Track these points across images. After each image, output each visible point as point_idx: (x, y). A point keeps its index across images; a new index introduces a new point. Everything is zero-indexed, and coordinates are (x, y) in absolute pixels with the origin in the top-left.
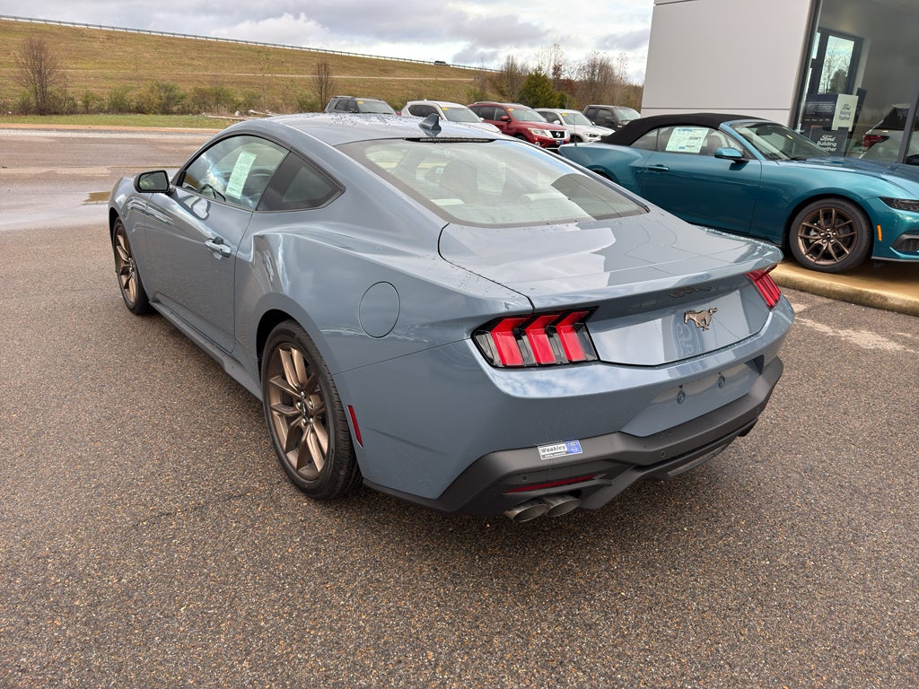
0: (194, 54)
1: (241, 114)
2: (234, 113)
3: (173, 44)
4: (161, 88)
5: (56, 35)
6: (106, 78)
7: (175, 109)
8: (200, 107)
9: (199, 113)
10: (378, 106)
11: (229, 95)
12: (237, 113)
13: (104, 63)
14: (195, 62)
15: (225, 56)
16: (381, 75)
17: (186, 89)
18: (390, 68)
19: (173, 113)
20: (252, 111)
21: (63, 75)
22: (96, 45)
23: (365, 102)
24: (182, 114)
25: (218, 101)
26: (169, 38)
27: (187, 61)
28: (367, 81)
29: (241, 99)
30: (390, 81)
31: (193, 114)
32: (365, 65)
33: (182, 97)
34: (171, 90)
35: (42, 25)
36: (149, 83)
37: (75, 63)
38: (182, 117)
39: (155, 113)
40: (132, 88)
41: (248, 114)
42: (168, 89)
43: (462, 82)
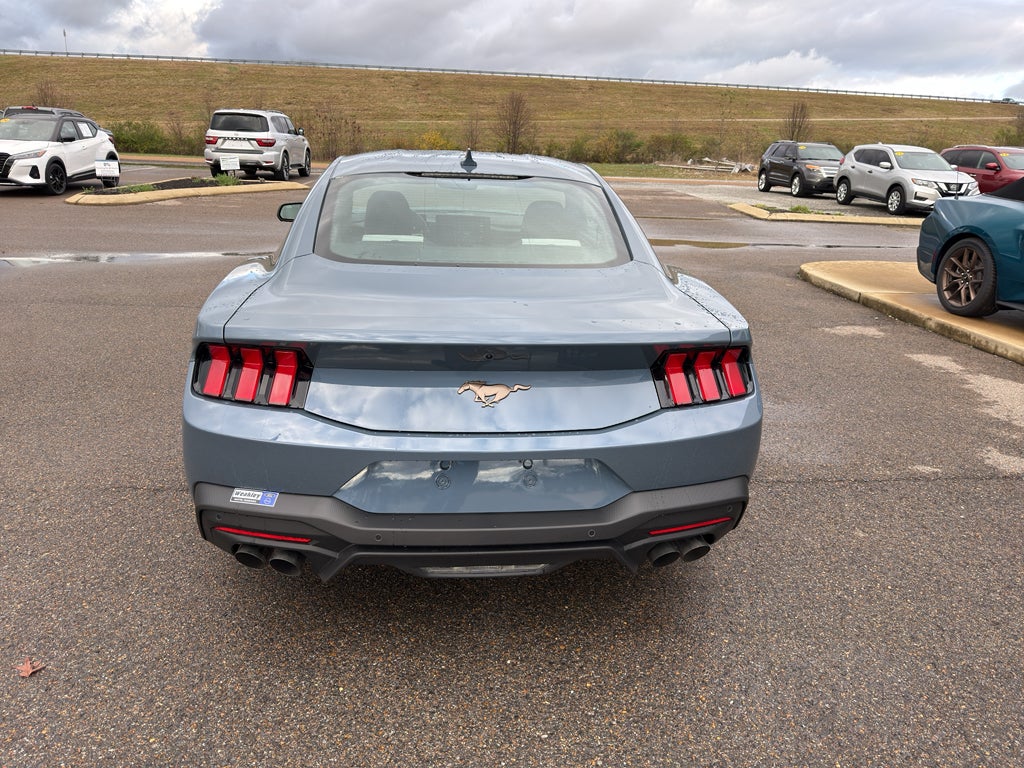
0: (669, 100)
1: (694, 163)
2: (686, 160)
3: (650, 91)
4: (619, 136)
5: (545, 87)
6: (575, 128)
7: (629, 157)
8: (654, 156)
9: (651, 161)
10: (824, 151)
11: (686, 142)
12: (689, 162)
13: (581, 113)
14: (668, 109)
15: (700, 101)
16: (882, 116)
17: (644, 136)
18: (897, 107)
19: (627, 162)
20: (707, 159)
21: (534, 126)
22: (578, 96)
23: (807, 147)
24: (635, 162)
25: (673, 149)
26: (648, 85)
27: (659, 109)
28: (859, 123)
29: (699, 146)
30: (890, 122)
31: (646, 163)
32: (865, 104)
33: (638, 146)
34: (629, 138)
35: (536, 79)
36: (608, 132)
37: (555, 114)
38: (634, 165)
39: (609, 162)
40: (593, 138)
41: (701, 162)
42: (626, 137)
43: (997, 121)
